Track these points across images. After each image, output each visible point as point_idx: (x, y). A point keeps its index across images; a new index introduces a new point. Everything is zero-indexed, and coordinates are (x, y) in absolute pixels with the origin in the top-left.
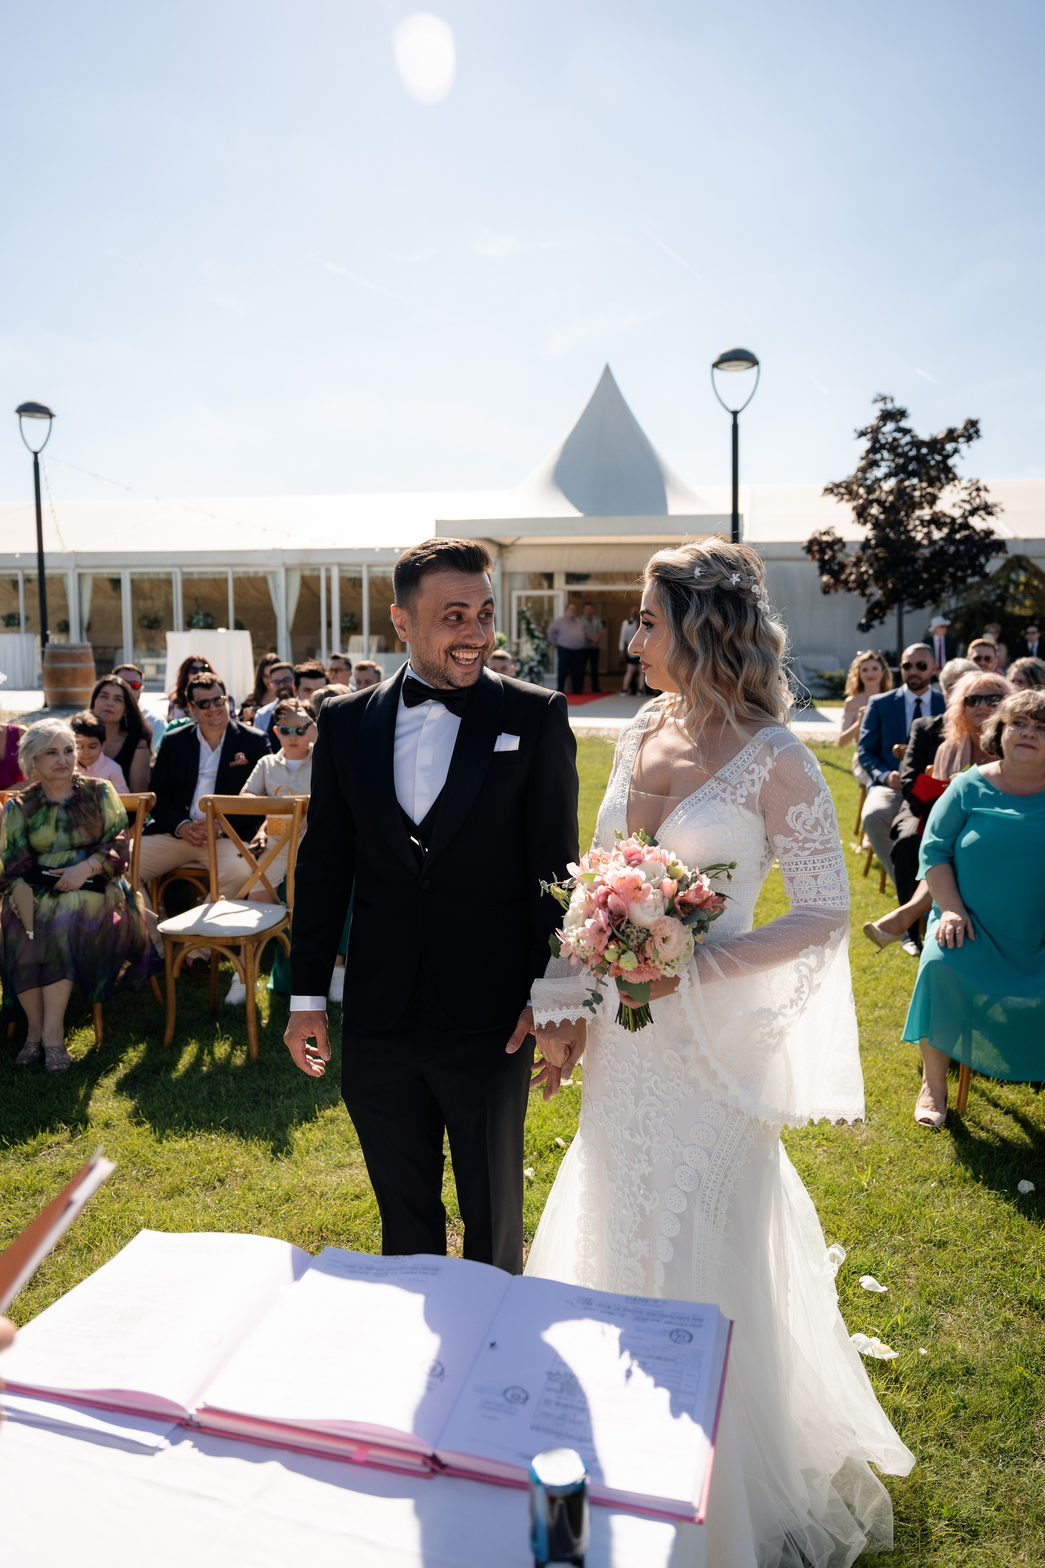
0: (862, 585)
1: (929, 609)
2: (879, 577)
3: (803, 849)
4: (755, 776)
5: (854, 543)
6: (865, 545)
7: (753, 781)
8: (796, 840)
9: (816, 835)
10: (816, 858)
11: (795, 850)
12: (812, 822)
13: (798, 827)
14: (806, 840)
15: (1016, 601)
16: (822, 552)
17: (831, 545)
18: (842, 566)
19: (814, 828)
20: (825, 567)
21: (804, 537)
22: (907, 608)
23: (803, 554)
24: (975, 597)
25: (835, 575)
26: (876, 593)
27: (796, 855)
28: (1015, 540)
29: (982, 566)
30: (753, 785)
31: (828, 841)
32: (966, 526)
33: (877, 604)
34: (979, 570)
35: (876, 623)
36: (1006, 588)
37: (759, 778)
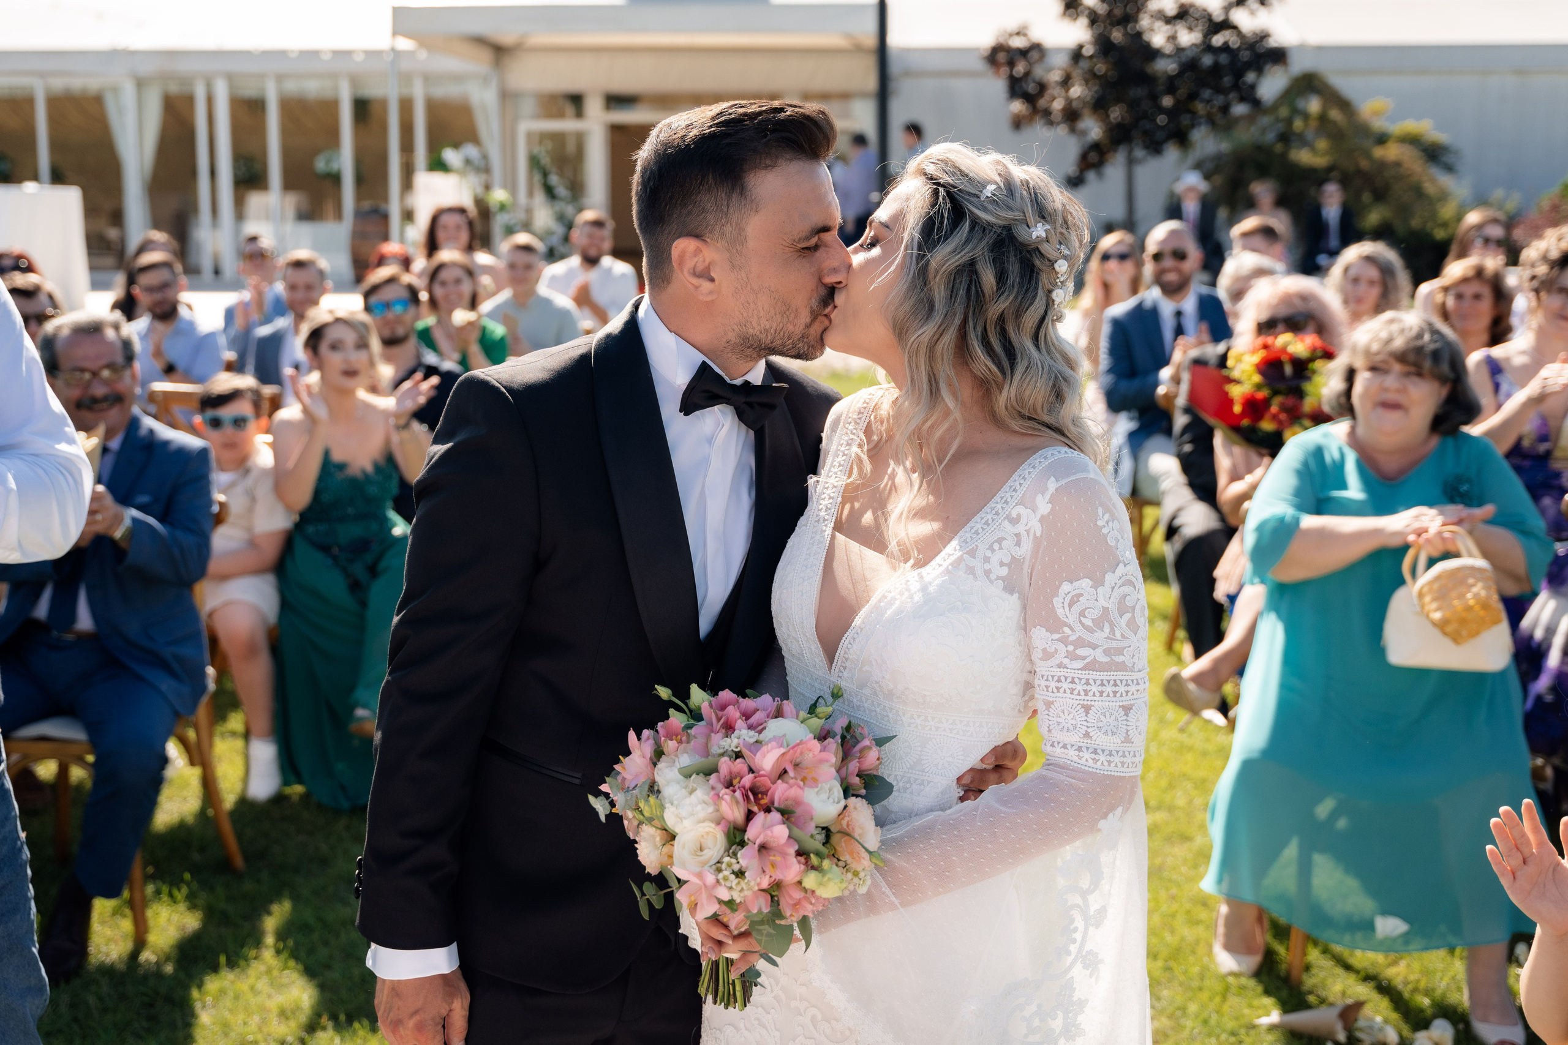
0: (1071, 116)
1: (1172, 153)
2: (1099, 106)
3: (1073, 657)
4: (1020, 528)
5: (1059, 50)
6: (1077, 55)
7: (1018, 535)
8: (1064, 641)
9: (1099, 637)
10: (1092, 675)
11: (1060, 657)
12: (1095, 613)
13: (1072, 619)
14: (1080, 643)
15: (1304, 142)
16: (1011, 64)
17: (1024, 53)
18: (1042, 87)
19: (1099, 623)
20: (1016, 88)
21: (986, 40)
22: (1139, 153)
23: (981, 66)
24: (1246, 135)
25: (1030, 99)
26: (1093, 129)
27: (1060, 666)
28: (1302, 48)
29: (1253, 87)
30: (1018, 544)
31: (1120, 651)
32: (1226, 25)
33: (1096, 147)
34: (1249, 96)
35: (1091, 175)
36: (1289, 122)
37: (1028, 531)
